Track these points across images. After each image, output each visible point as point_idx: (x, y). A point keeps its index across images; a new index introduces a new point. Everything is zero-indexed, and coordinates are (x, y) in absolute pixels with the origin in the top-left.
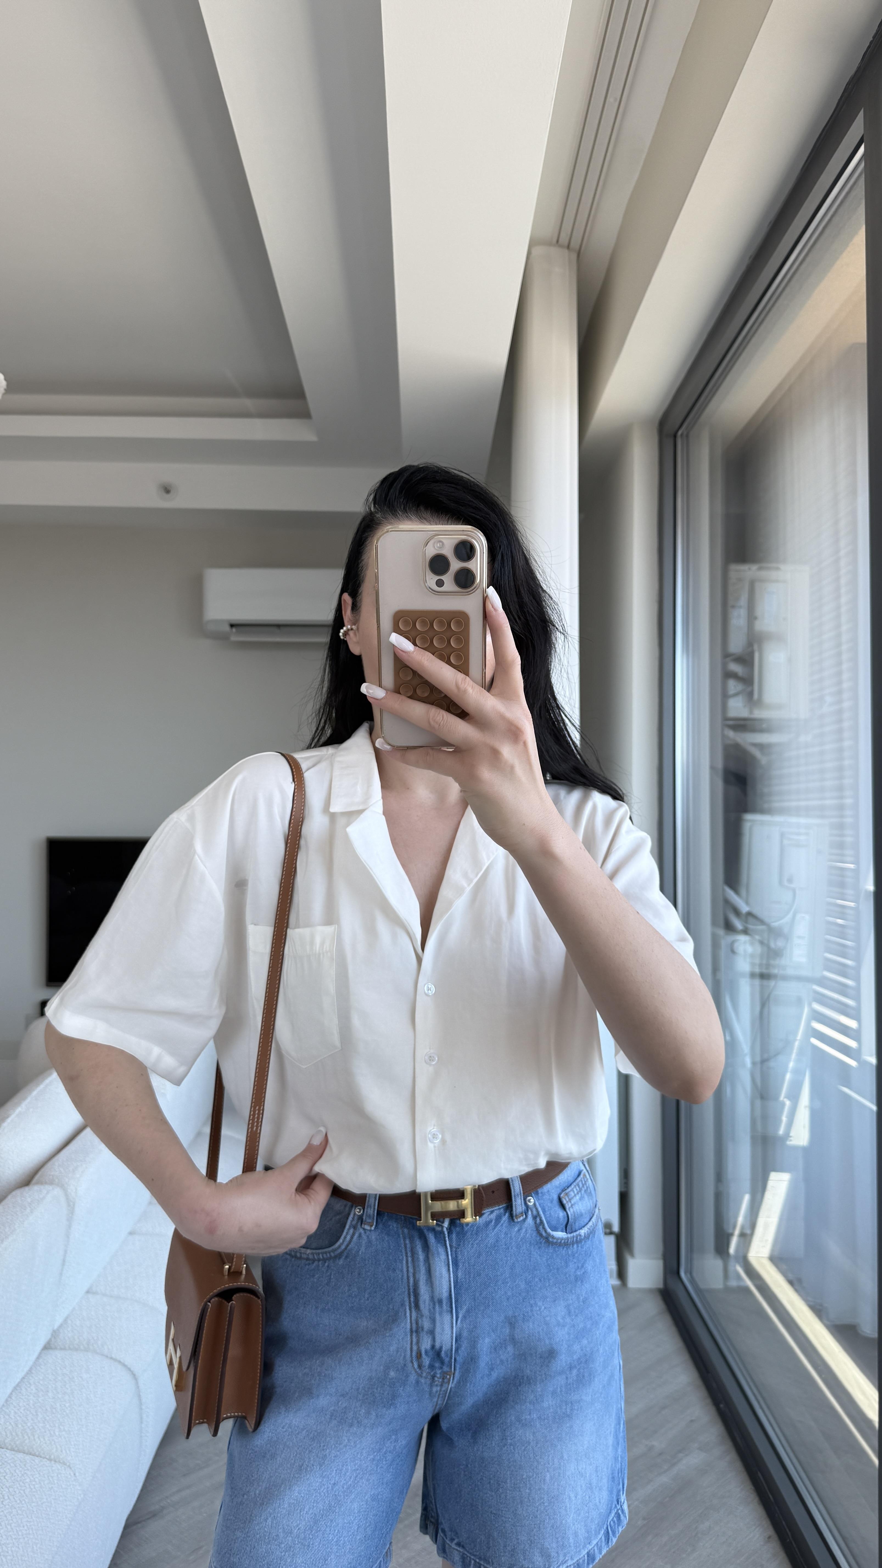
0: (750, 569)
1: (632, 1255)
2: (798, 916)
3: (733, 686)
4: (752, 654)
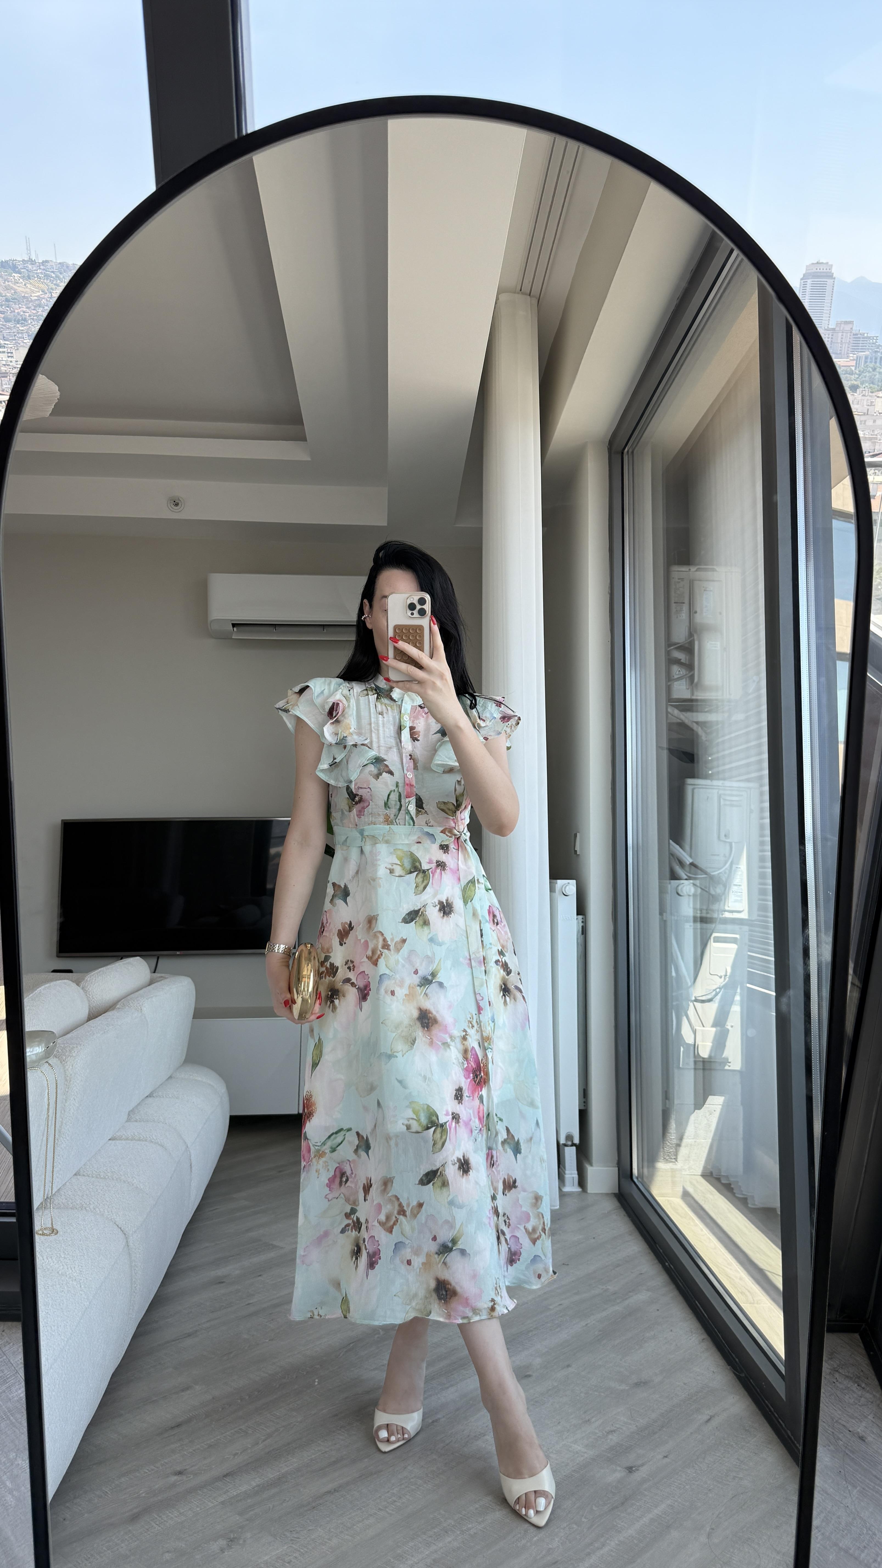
0: (689, 570)
1: (591, 1163)
2: (735, 867)
3: (676, 671)
4: (692, 643)
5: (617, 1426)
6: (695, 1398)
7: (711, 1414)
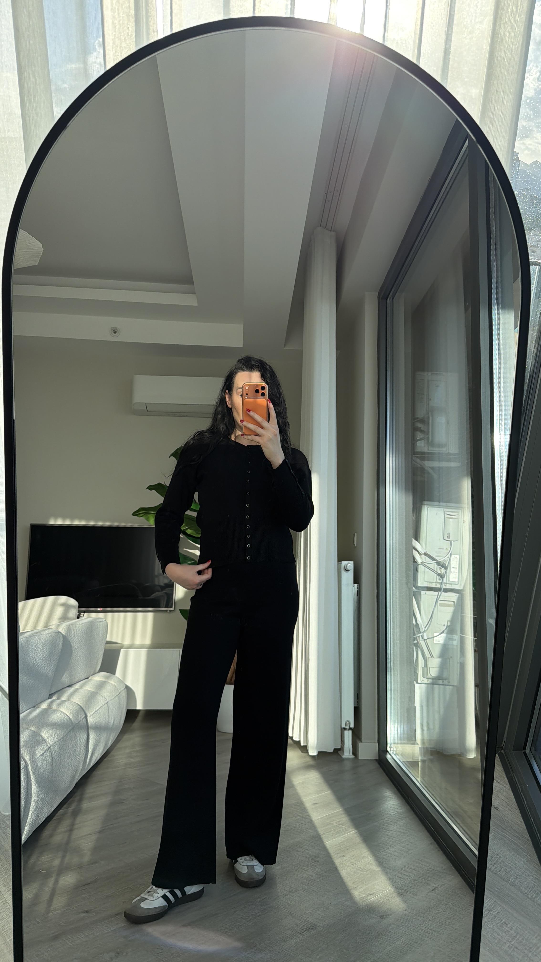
0: (427, 374)
1: (361, 742)
2: (453, 556)
3: (419, 435)
4: (428, 418)
5: (374, 891)
6: (425, 877)
7: (435, 886)
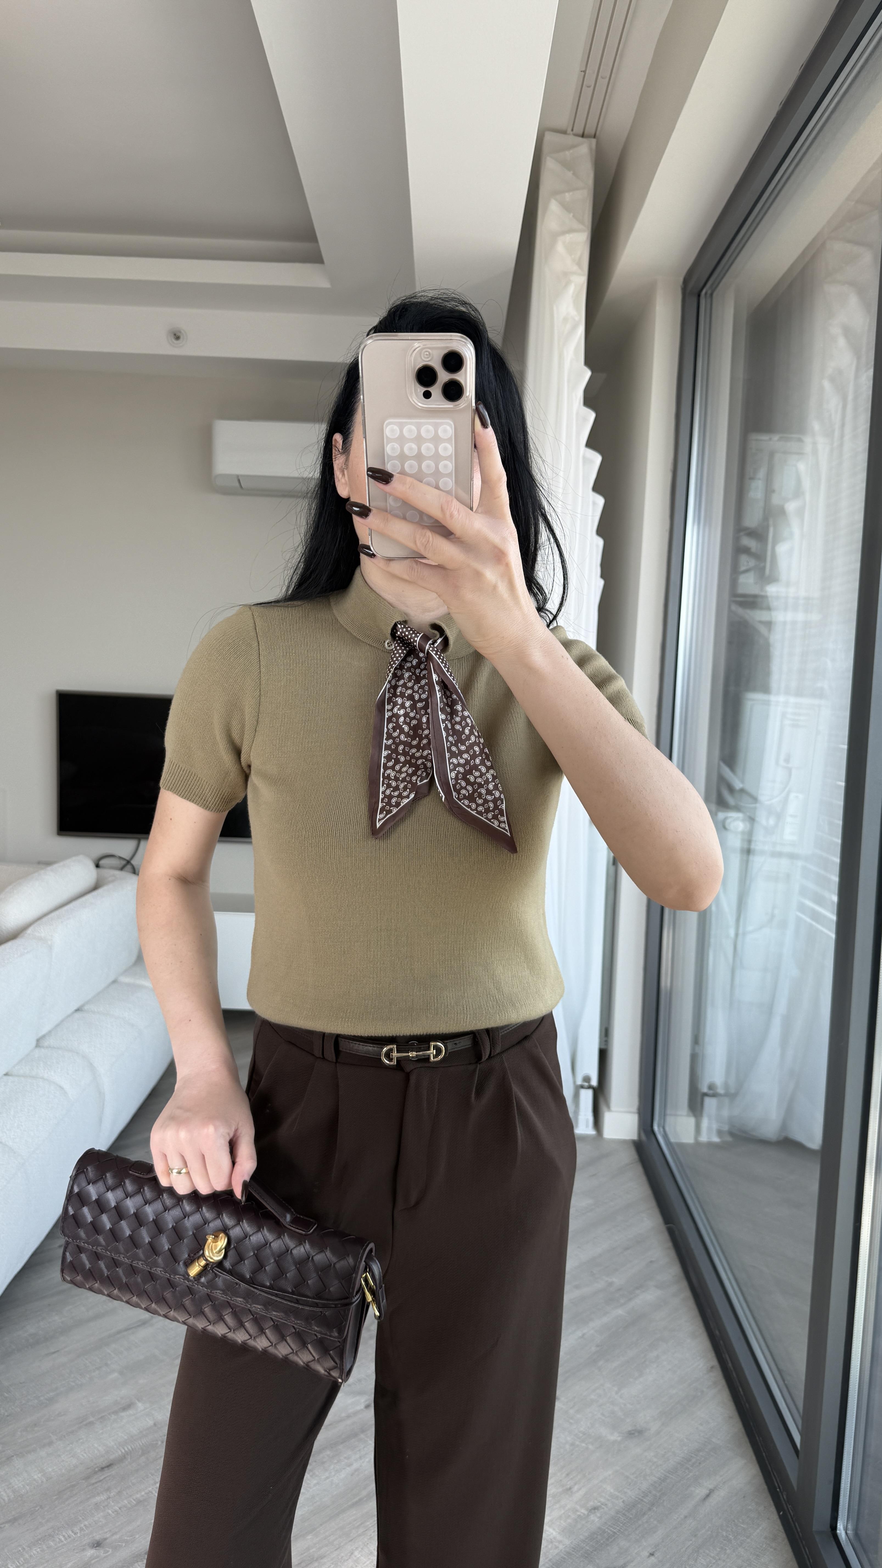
0: (770, 439)
1: (608, 1108)
2: (792, 795)
3: (746, 563)
4: (767, 529)
5: (602, 1500)
6: (694, 1460)
7: (711, 1487)
